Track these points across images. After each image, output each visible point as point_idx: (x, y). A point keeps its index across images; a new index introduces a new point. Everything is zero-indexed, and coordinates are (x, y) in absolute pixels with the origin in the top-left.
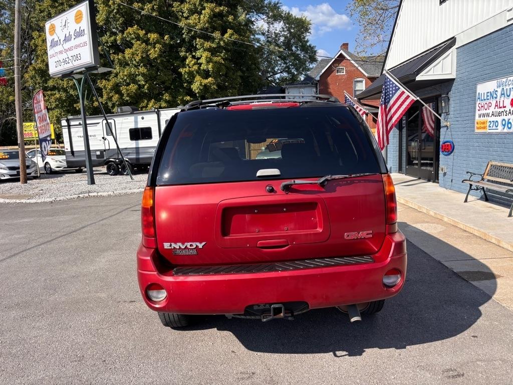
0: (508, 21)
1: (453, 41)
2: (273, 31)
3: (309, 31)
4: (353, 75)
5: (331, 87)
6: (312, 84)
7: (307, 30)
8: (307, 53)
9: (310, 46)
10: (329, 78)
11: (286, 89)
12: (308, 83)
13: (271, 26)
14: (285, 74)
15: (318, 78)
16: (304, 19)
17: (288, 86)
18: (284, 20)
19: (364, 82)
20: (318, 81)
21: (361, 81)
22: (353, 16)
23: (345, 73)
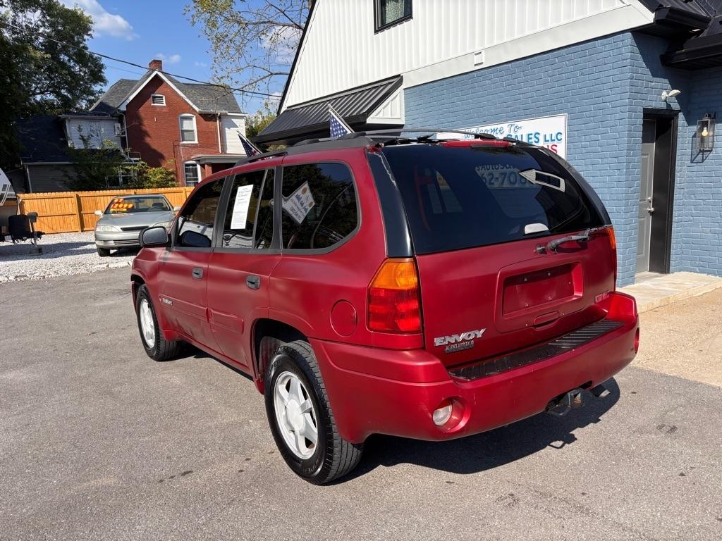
0: (476, 65)
1: (397, 80)
2: (24, 24)
3: (89, 33)
4: (177, 108)
5: (145, 122)
6: (112, 116)
7: (86, 30)
8: (85, 65)
9: (91, 56)
10: (140, 109)
11: (67, 121)
12: (105, 115)
13: (20, 14)
14: (50, 97)
15: (123, 108)
16: (79, 12)
17: (70, 116)
18: (43, 9)
19: (194, 119)
20: (124, 112)
21: (190, 118)
22: (196, 25)
23: (165, 105)
